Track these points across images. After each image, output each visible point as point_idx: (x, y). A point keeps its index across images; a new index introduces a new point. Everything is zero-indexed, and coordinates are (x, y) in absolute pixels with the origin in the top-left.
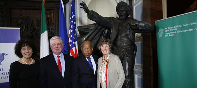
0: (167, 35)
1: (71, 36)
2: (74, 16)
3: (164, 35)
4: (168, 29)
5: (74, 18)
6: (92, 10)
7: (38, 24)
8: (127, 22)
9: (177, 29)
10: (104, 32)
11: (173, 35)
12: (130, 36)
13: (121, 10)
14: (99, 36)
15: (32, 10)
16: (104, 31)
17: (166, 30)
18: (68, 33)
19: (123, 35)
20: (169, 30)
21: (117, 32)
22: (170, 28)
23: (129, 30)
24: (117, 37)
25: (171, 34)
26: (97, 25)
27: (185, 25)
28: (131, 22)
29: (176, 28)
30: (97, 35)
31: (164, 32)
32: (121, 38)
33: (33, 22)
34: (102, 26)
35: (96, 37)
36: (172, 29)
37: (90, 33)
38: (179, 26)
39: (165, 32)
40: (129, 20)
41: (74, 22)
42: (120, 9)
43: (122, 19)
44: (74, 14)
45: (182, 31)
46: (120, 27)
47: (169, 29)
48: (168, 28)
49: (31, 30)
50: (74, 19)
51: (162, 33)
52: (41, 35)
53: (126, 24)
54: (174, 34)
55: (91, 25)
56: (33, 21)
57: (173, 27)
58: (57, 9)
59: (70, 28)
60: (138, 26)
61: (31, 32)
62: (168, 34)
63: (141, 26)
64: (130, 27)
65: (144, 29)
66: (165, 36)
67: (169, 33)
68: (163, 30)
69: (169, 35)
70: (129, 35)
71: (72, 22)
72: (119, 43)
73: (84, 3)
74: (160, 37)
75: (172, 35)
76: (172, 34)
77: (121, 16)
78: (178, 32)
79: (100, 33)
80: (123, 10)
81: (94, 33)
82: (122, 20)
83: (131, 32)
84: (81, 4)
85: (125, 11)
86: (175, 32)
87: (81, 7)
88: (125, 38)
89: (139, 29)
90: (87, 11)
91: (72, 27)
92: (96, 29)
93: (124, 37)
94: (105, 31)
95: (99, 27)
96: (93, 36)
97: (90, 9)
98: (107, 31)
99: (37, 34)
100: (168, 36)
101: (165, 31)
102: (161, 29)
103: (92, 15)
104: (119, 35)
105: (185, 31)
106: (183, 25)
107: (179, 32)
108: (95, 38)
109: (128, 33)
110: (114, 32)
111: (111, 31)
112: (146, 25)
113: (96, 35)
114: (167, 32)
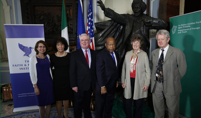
0: (180, 32)
1: (89, 32)
2: (91, 13)
3: (177, 31)
4: (181, 26)
5: (92, 15)
6: (108, 8)
7: (59, 20)
8: (142, 19)
9: (190, 26)
10: (119, 29)
11: (186, 32)
12: (144, 33)
13: (136, 7)
14: (115, 32)
15: (53, 7)
17: (179, 27)
18: (86, 29)
19: (137, 31)
20: (182, 27)
21: (131, 29)
22: (184, 25)
23: (143, 26)
24: (131, 33)
25: (184, 31)
26: (113, 22)
27: (198, 23)
28: (145, 19)
29: (189, 25)
30: (113, 31)
31: (177, 29)
32: (135, 34)
33: (54, 18)
34: (117, 23)
35: (112, 33)
36: (185, 26)
37: (106, 29)
38: (192, 23)
39: (179, 29)
40: (143, 17)
41: (91, 19)
42: (136, 6)
43: (136, 16)
44: (92, 11)
45: (195, 29)
46: (135, 24)
47: (182, 26)
48: (182, 25)
49: (52, 25)
50: (92, 17)
51: (175, 30)
52: (62, 31)
53: (140, 20)
54: (186, 31)
55: (107, 22)
56: (53, 17)
57: (186, 24)
58: (76, 5)
59: (88, 25)
60: (151, 23)
61: (52, 28)
62: (181, 30)
63: (154, 23)
64: (144, 24)
65: (158, 26)
66: (178, 33)
67: (182, 30)
68: (176, 27)
69: (182, 32)
70: (143, 32)
71: (90, 19)
73: (101, 1)
74: (173, 34)
75: (184, 32)
76: (185, 31)
77: (136, 13)
78: (191, 29)
79: (115, 29)
80: (138, 7)
81: (109, 30)
82: (137, 17)
83: (145, 29)
84: (98, 2)
85: (140, 8)
86: (188, 29)
87: (98, 5)
88: (138, 35)
89: (153, 26)
90: (103, 8)
92: (112, 25)
93: (138, 33)
94: (120, 27)
95: (114, 24)
96: (108, 32)
97: (106, 7)
98: (122, 27)
99: (58, 29)
100: (181, 33)
101: (178, 28)
102: (175, 26)
103: (108, 12)
104: (133, 31)
105: (198, 28)
106: (196, 23)
107: (192, 29)
108: (110, 34)
110: (128, 28)
111: (126, 28)
112: (159, 22)
113: (111, 31)
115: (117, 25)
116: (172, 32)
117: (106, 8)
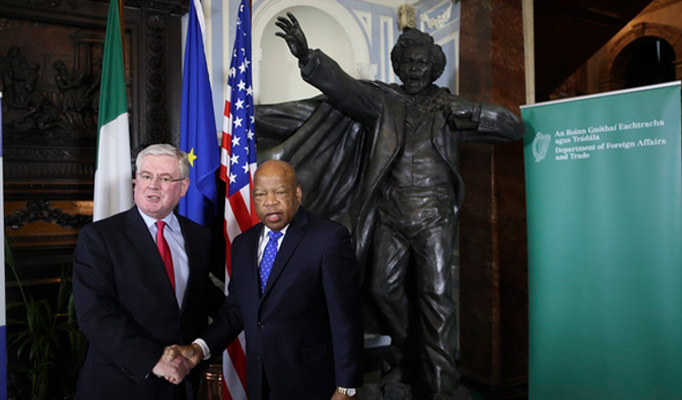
0: (564, 154)
1: (236, 141)
3: (551, 152)
4: (566, 137)
5: (249, 70)
6: (318, 50)
7: (65, 83)
9: (598, 138)
11: (585, 156)
12: (446, 152)
13: (412, 60)
14: (333, 148)
15: (36, 25)
16: (348, 129)
17: (559, 138)
20: (569, 140)
21: (400, 137)
22: (575, 133)
25: (576, 153)
27: (627, 127)
29: (596, 134)
30: (326, 144)
31: (553, 145)
32: (413, 157)
33: (40, 72)
34: (342, 112)
35: (322, 148)
36: (580, 136)
37: (301, 133)
38: (606, 129)
39: (558, 145)
41: (247, 87)
42: (413, 56)
43: (415, 90)
44: (249, 55)
45: (616, 146)
46: (410, 120)
47: (571, 137)
48: (569, 132)
50: (247, 79)
51: (545, 149)
52: (103, 131)
53: (430, 108)
54: (587, 152)
55: (299, 105)
56: (38, 68)
57: (584, 131)
58: (149, 32)
59: (231, 109)
60: (476, 120)
61: (30, 116)
62: (565, 150)
63: (485, 119)
64: (447, 122)
65: (497, 129)
66: (557, 158)
67: (570, 150)
68: (548, 137)
69: (569, 157)
70: (442, 149)
71: (242, 85)
72: (405, 175)
73: (294, 20)
74: (537, 161)
75: (580, 157)
76: (581, 153)
77: (412, 79)
78: (601, 147)
79: (334, 136)
80: (421, 61)
81: (313, 136)
82: (413, 94)
83: (448, 139)
84: (281, 23)
85: (427, 64)
86: (593, 148)
87: (278, 34)
88: (428, 159)
89: (480, 129)
91: (239, 104)
92: (324, 120)
94: (352, 130)
95: (332, 115)
96: (310, 144)
98: (356, 128)
99: (59, 124)
100: (566, 157)
101: (557, 142)
102: (544, 134)
104: (407, 147)
105: (627, 145)
106: (618, 127)
107: (605, 146)
108: (316, 154)
109: (440, 141)
110: (387, 135)
111: (377, 131)
112: (501, 117)
113: (320, 142)
114: (565, 146)
115: (339, 120)
116: (532, 154)
117: (310, 47)
